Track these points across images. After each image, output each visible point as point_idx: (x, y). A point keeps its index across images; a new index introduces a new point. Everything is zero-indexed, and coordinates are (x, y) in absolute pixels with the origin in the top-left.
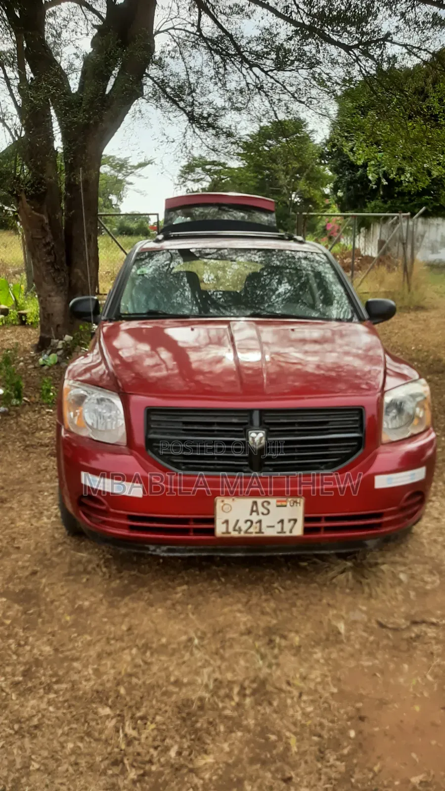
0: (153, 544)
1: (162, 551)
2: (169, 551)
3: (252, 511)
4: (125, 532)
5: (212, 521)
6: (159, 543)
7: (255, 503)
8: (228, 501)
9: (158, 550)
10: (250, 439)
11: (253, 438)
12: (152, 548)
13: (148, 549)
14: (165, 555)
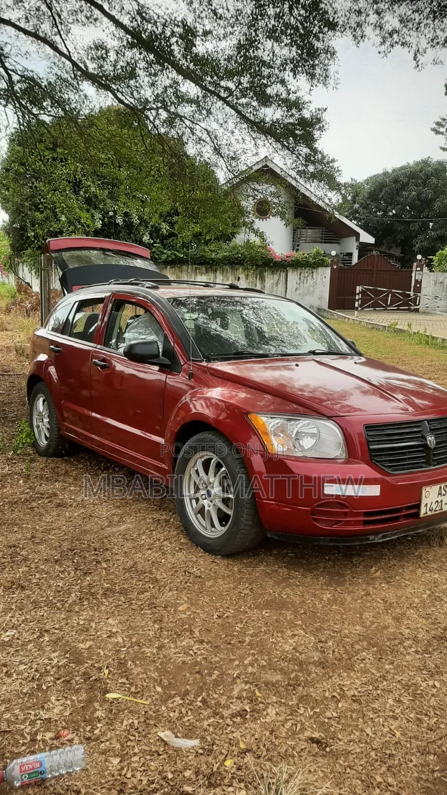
0: (373, 534)
1: (378, 540)
2: (384, 537)
3: (439, 494)
4: (361, 528)
5: (418, 506)
6: (376, 533)
7: (440, 487)
8: (428, 489)
9: (376, 539)
10: (428, 441)
11: (430, 441)
12: (371, 537)
13: (368, 539)
14: (381, 541)
